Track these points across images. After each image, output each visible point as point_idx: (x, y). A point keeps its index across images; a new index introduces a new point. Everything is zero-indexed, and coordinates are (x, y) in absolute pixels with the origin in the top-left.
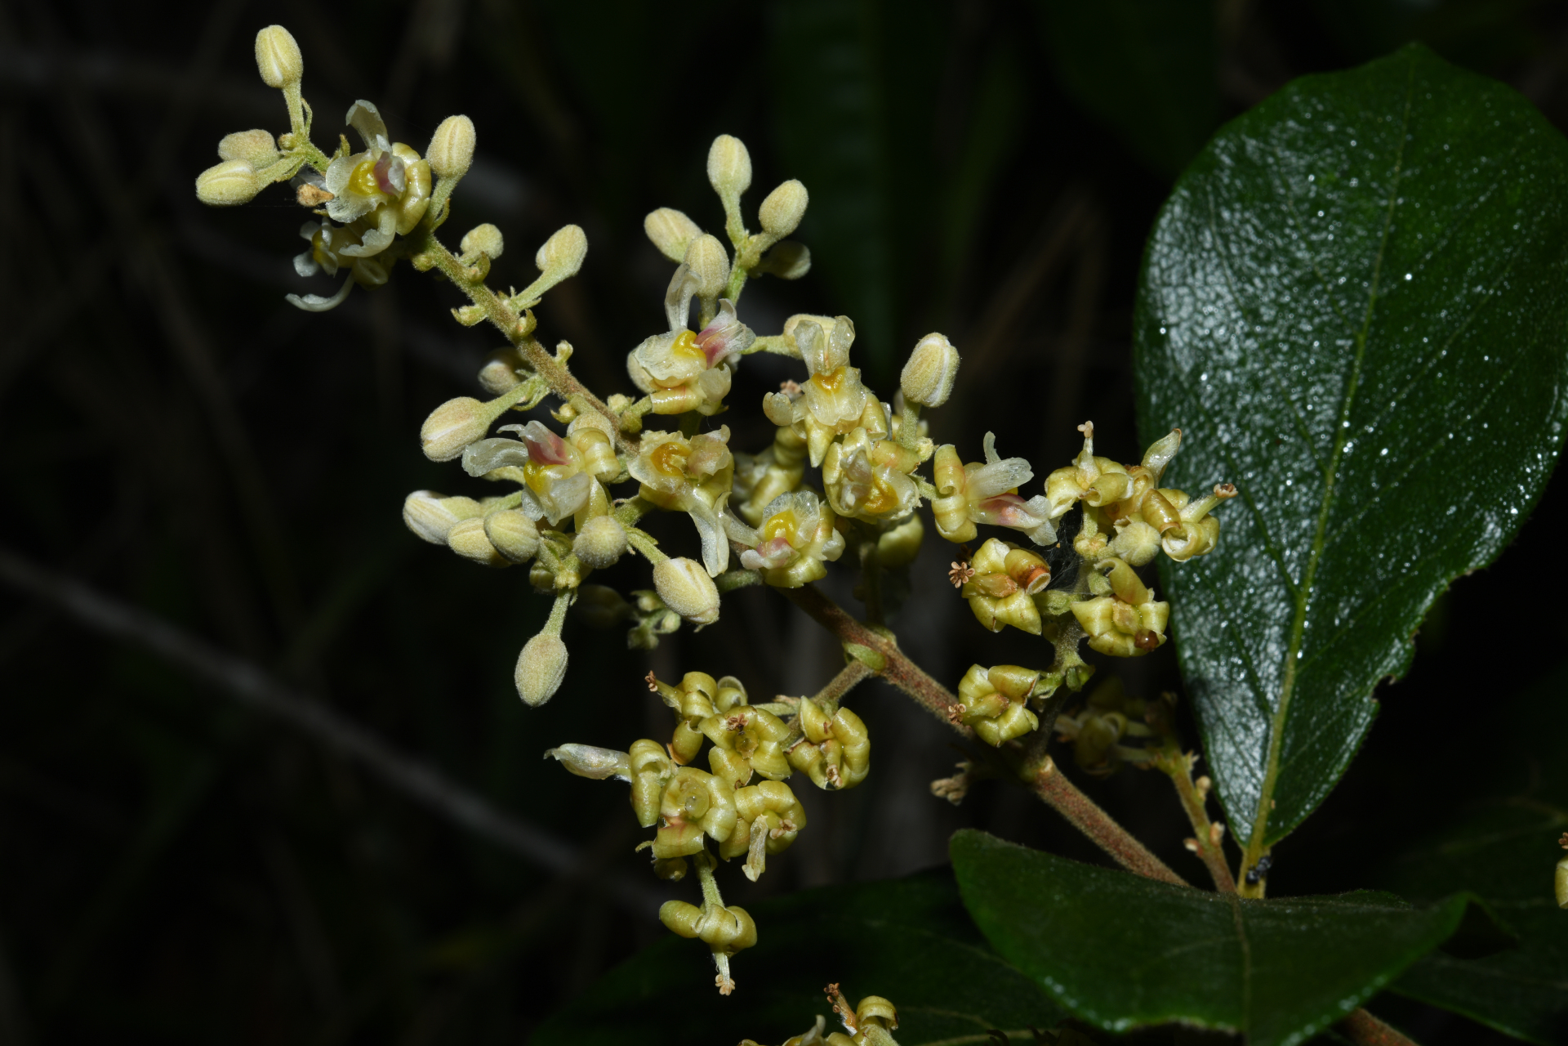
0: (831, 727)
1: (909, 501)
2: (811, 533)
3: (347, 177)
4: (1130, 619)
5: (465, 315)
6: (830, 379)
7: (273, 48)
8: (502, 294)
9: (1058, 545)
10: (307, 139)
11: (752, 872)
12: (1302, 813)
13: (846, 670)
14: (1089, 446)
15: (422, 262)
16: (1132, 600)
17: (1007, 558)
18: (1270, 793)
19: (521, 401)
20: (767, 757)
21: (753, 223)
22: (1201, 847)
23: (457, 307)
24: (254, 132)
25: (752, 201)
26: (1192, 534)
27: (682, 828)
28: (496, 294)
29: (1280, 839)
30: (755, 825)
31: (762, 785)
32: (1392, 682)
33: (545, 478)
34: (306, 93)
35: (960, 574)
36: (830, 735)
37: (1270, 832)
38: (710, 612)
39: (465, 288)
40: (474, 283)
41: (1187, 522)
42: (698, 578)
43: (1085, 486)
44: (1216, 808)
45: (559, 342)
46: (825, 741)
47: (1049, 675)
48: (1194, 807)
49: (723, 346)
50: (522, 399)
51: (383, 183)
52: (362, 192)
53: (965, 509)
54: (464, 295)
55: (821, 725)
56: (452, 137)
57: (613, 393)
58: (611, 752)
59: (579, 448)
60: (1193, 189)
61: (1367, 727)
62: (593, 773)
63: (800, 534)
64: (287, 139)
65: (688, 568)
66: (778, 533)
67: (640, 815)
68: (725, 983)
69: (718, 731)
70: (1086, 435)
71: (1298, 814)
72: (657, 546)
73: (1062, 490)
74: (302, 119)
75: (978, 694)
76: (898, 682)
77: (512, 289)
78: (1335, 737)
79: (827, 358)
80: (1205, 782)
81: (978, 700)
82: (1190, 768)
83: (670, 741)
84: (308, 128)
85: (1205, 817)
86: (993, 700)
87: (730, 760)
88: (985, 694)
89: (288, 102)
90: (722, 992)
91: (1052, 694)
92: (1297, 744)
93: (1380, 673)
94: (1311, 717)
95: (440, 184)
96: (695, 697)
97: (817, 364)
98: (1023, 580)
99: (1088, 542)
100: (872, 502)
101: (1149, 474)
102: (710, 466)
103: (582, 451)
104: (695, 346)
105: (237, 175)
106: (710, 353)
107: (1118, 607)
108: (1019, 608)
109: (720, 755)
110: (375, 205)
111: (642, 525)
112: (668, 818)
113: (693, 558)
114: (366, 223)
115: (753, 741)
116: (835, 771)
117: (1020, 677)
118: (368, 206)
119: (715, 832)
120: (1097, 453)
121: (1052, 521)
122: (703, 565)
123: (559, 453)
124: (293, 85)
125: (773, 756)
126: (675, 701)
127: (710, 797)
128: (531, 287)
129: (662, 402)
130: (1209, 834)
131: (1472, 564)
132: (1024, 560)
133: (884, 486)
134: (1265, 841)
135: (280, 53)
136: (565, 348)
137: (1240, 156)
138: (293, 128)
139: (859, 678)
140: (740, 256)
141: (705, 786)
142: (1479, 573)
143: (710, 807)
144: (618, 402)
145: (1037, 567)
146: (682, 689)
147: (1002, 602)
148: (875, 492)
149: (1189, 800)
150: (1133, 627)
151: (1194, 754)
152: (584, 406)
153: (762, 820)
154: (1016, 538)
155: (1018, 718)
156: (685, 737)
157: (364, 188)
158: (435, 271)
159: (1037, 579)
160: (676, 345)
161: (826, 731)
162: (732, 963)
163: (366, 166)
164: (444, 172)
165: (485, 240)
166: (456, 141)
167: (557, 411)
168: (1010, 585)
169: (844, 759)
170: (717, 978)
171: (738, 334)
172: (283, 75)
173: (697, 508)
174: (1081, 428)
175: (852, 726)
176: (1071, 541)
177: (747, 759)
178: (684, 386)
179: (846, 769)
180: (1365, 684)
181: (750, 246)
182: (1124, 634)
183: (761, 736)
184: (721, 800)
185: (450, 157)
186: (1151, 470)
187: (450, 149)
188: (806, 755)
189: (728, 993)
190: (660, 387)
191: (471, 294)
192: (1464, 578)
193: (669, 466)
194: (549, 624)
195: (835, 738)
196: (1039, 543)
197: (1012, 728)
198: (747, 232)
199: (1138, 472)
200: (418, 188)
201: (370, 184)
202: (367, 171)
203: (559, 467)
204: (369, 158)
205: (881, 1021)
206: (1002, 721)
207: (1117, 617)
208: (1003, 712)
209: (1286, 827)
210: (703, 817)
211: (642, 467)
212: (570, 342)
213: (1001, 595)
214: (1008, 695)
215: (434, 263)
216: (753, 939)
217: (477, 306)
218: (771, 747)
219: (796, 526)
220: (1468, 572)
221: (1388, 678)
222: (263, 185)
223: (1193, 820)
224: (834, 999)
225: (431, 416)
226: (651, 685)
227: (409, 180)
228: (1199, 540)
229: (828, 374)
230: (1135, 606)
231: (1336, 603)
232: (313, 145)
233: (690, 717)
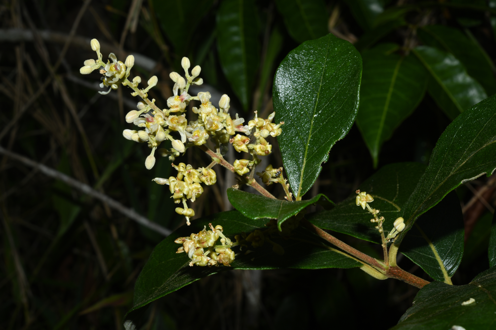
0: (208, 173)
1: (221, 127)
2: (203, 134)
3: (109, 68)
4: (264, 148)
5: (134, 94)
6: (205, 104)
7: (94, 43)
8: (141, 90)
9: (251, 135)
10: (101, 61)
11: (193, 200)
12: (307, 190)
13: (212, 162)
14: (256, 115)
15: (124, 84)
16: (264, 144)
17: (241, 138)
18: (301, 186)
19: (145, 111)
20: (196, 179)
21: (190, 74)
22: (288, 198)
23: (132, 93)
24: (91, 60)
25: (190, 70)
26: (276, 131)
27: (179, 192)
28: (140, 90)
29: (303, 195)
30: (193, 191)
31: (194, 184)
32: (325, 163)
33: (149, 125)
34: (101, 52)
35: (231, 141)
36: (208, 174)
37: (301, 194)
38: (183, 150)
39: (133, 89)
40: (135, 87)
41: (275, 129)
42: (180, 143)
43: (256, 123)
44: (290, 190)
45: (152, 99)
46: (207, 175)
47: (252, 162)
48: (286, 190)
49: (184, 98)
50: (145, 110)
51: (116, 69)
52: (112, 71)
53: (232, 128)
54: (133, 90)
55: (206, 172)
56: (130, 59)
57: (164, 109)
58: (165, 179)
59: (156, 119)
60: (283, 65)
61: (320, 172)
62: (161, 183)
63: (200, 134)
64: (97, 61)
65: (178, 142)
66: (196, 134)
67: (171, 191)
68: (189, 223)
69: (185, 174)
70: (256, 113)
71: (306, 190)
72: (173, 138)
73: (251, 124)
74: (100, 57)
75: (237, 165)
76: (223, 165)
77: (143, 89)
78: (314, 174)
79: (205, 100)
80: (288, 185)
81: (237, 166)
82: (286, 182)
83: (177, 177)
84: (102, 58)
85: (289, 192)
86: (240, 166)
87: (188, 179)
88: (239, 165)
89: (97, 54)
90: (188, 225)
91: (252, 165)
92: (306, 176)
93: (322, 161)
94: (309, 170)
95: (128, 69)
96: (181, 168)
97: (203, 101)
98: (244, 142)
99: (256, 134)
100: (213, 127)
101: (269, 121)
102: (182, 122)
103: (157, 119)
104: (179, 99)
105: (88, 68)
106: (182, 100)
107: (262, 146)
108: (243, 148)
109: (186, 178)
110: (115, 73)
111: (170, 134)
112: (176, 191)
113: (179, 140)
114: (113, 77)
115: (192, 175)
116: (209, 181)
117: (245, 162)
118: (113, 73)
119: (185, 193)
120: (258, 117)
121: (250, 130)
122: (181, 141)
123: (152, 120)
124: (98, 50)
125: (197, 178)
126: (177, 168)
127: (184, 186)
128: (147, 88)
129: (172, 110)
130: (289, 195)
131: (340, 139)
132: (244, 138)
133: (215, 124)
134: (300, 196)
135: (96, 44)
136: (154, 100)
137: (293, 58)
138: (99, 59)
139: (215, 164)
140: (188, 81)
141: (183, 184)
142: (341, 140)
143: (184, 188)
144: (165, 110)
145: (246, 139)
146: (179, 166)
147: (240, 147)
148: (214, 125)
149: (285, 188)
150: (264, 150)
151: (286, 180)
152: (157, 111)
153: (194, 190)
154: (242, 134)
155: (245, 170)
156: (180, 176)
157: (113, 70)
158: (127, 86)
159: (246, 141)
160: (175, 99)
161: (207, 173)
162: (190, 219)
163: (113, 66)
164: (128, 66)
165: (137, 79)
166: (131, 60)
167: (152, 112)
168: (241, 143)
169: (211, 179)
170: (187, 222)
171: (187, 96)
172: (96, 48)
173: (180, 130)
174: (255, 112)
175: (212, 172)
176: (253, 134)
177: (192, 179)
178: (177, 107)
179: (212, 181)
180: (319, 163)
181: (190, 79)
182: (263, 151)
183: (194, 174)
184: (186, 186)
185: (129, 63)
186: (270, 120)
187: (129, 62)
188: (204, 179)
189: (189, 225)
190: (173, 107)
191: (135, 90)
192: (338, 141)
193: (174, 122)
194: (151, 153)
195: (209, 175)
196: (247, 135)
197: (244, 172)
198: (190, 76)
199: (267, 120)
200: (123, 70)
201: (114, 69)
202: (113, 67)
203: (152, 123)
204: (113, 64)
205: (220, 230)
206: (242, 170)
207: (262, 148)
208: (242, 168)
209: (304, 193)
210: (183, 190)
211: (169, 122)
212: (155, 99)
213: (240, 145)
214: (243, 165)
215: (127, 84)
216: (194, 214)
217: (136, 92)
218: (196, 176)
219: (199, 133)
220: (339, 140)
221: (324, 162)
222: (93, 70)
223: (286, 192)
224: (210, 226)
225: (128, 114)
226: (172, 165)
227: (121, 68)
228: (277, 132)
229: (205, 103)
230: (265, 146)
231: (314, 147)
232: (102, 62)
233: (180, 171)
